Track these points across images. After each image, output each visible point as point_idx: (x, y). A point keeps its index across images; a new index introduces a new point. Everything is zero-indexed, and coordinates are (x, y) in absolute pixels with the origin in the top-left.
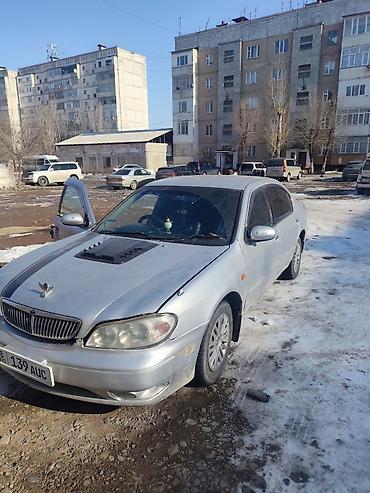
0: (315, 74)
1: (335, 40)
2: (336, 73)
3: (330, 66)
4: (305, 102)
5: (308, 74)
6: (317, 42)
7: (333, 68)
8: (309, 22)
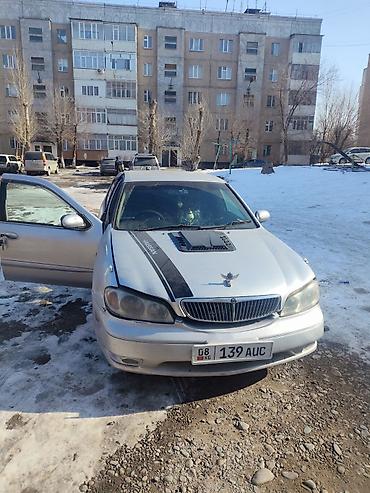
0: (49, 69)
1: (64, 38)
2: (70, 71)
3: (63, 63)
4: (44, 95)
5: (42, 68)
6: (47, 36)
7: (66, 66)
8: (35, 14)
